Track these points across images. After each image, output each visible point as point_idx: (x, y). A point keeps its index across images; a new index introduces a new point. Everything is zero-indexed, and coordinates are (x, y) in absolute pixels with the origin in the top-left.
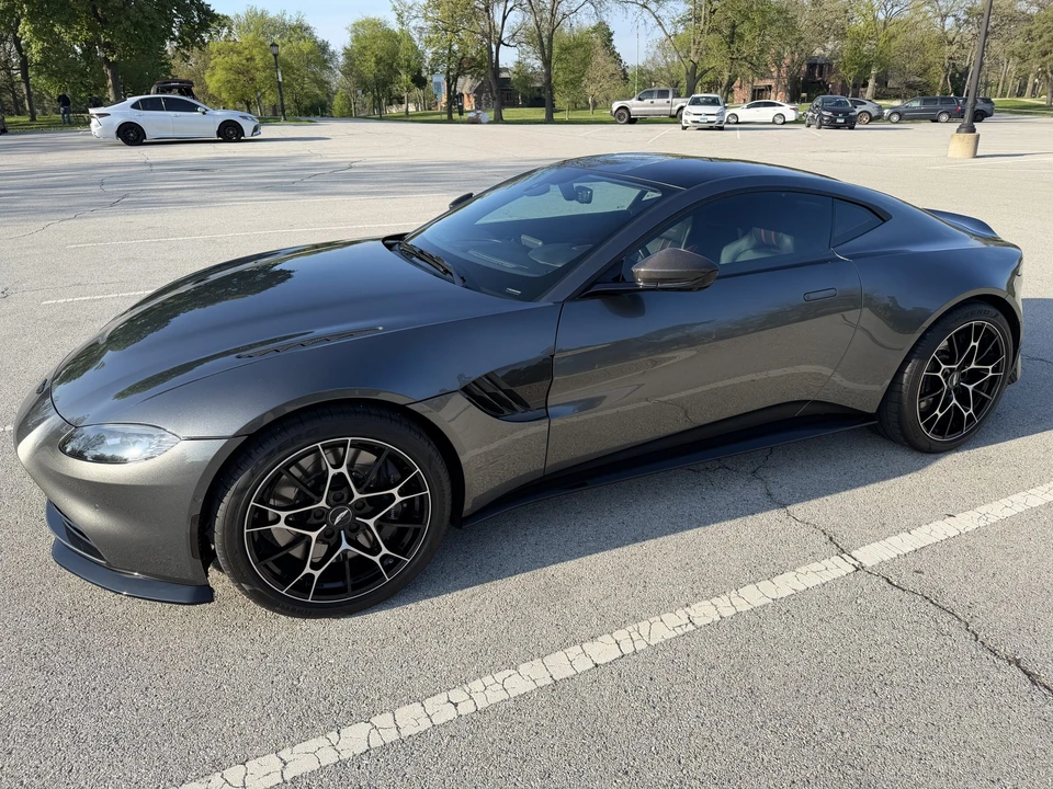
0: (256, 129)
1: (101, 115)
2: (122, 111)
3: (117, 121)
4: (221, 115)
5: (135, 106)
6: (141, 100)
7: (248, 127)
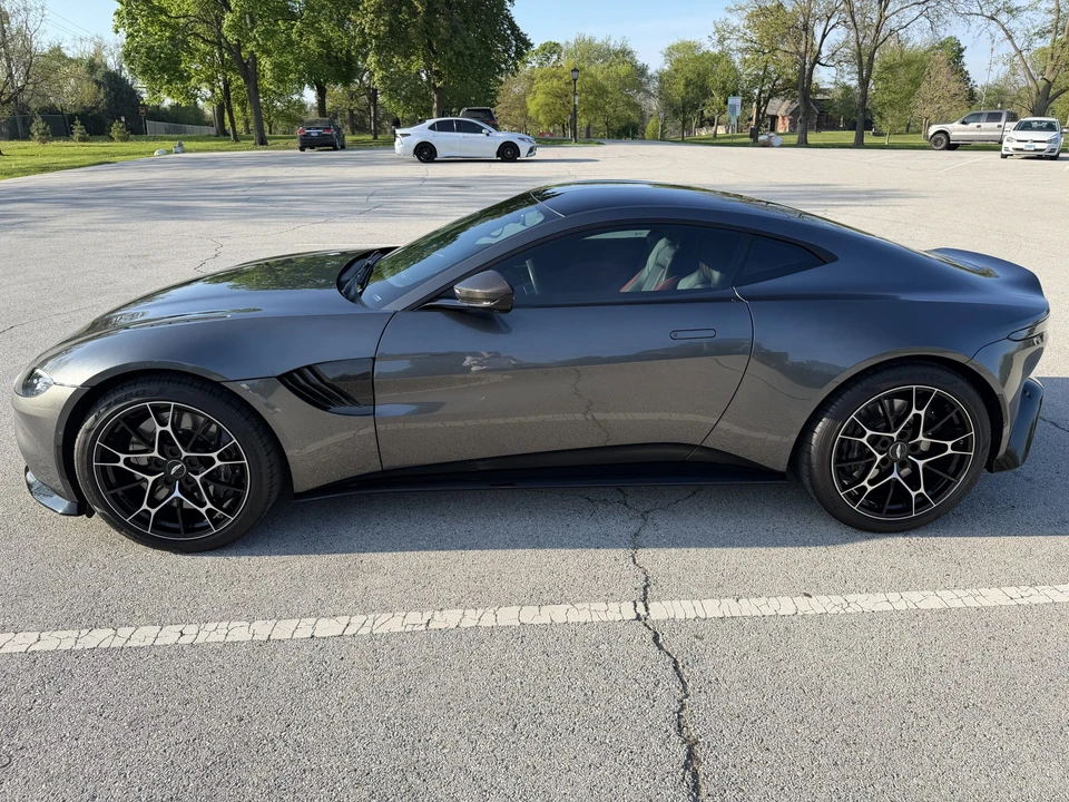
0: (531, 150)
1: (403, 135)
2: (420, 133)
3: (416, 140)
4: (502, 137)
5: (432, 128)
6: (437, 122)
7: (524, 148)
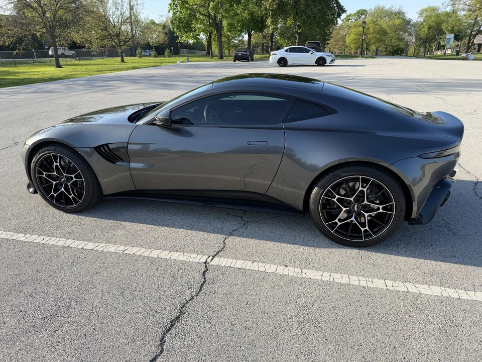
0: (332, 61)
1: (273, 54)
2: (280, 53)
3: (278, 57)
4: (319, 54)
5: (286, 51)
6: (289, 48)
7: (328, 60)
